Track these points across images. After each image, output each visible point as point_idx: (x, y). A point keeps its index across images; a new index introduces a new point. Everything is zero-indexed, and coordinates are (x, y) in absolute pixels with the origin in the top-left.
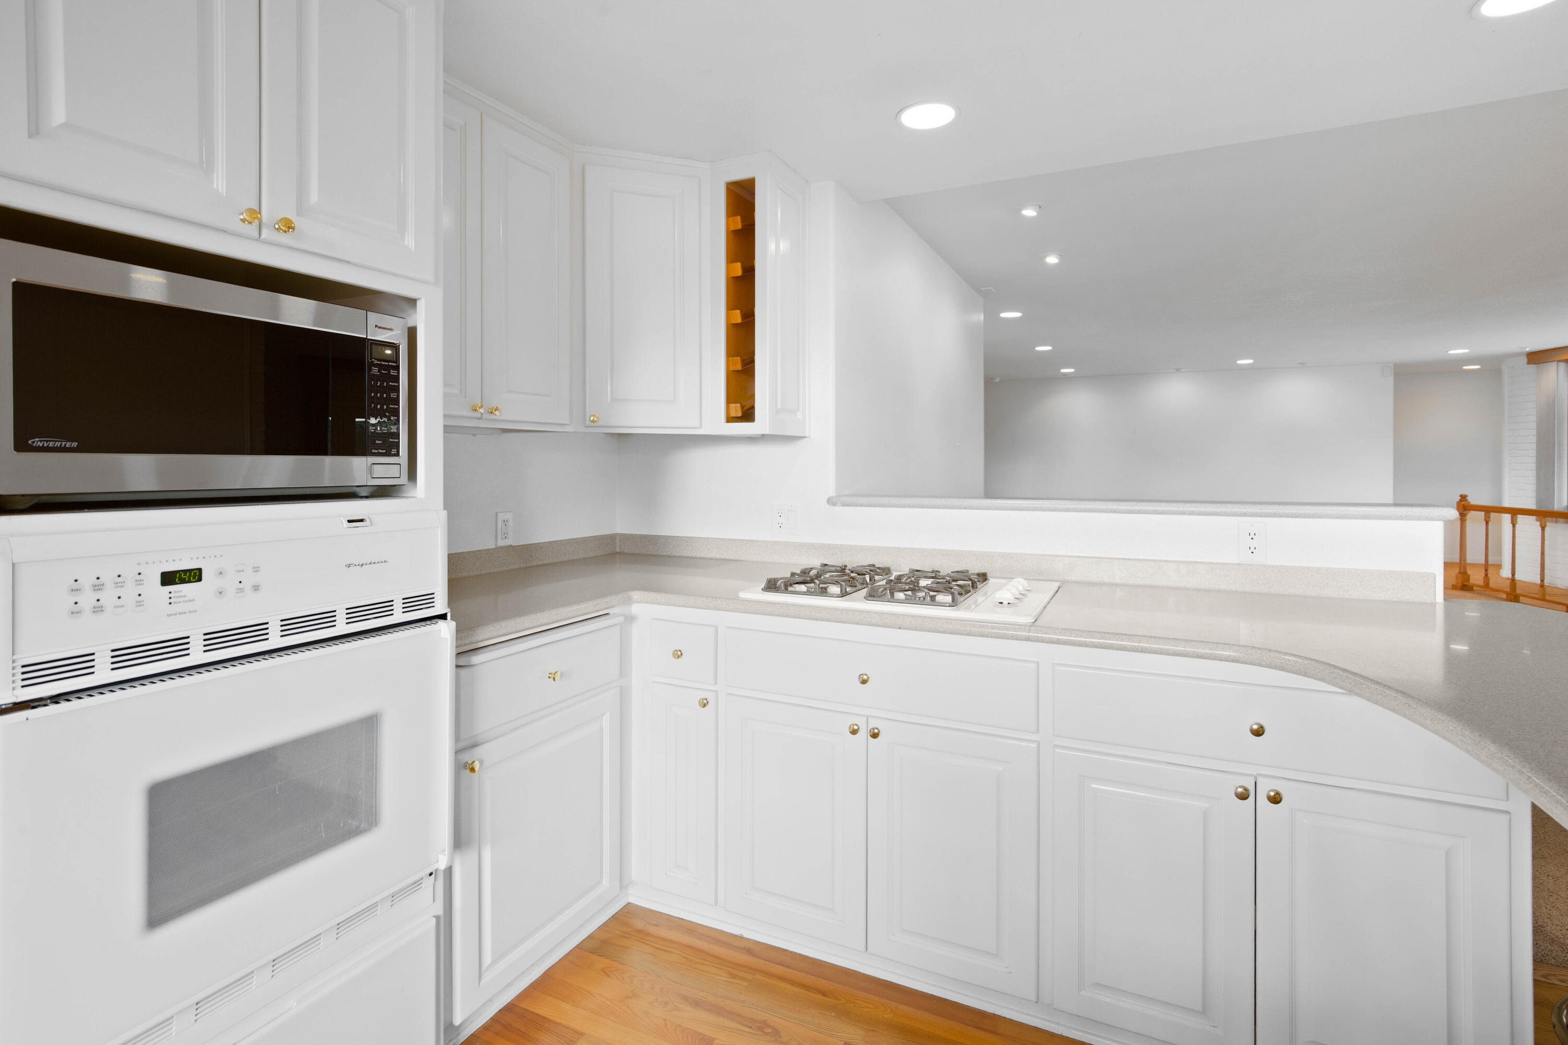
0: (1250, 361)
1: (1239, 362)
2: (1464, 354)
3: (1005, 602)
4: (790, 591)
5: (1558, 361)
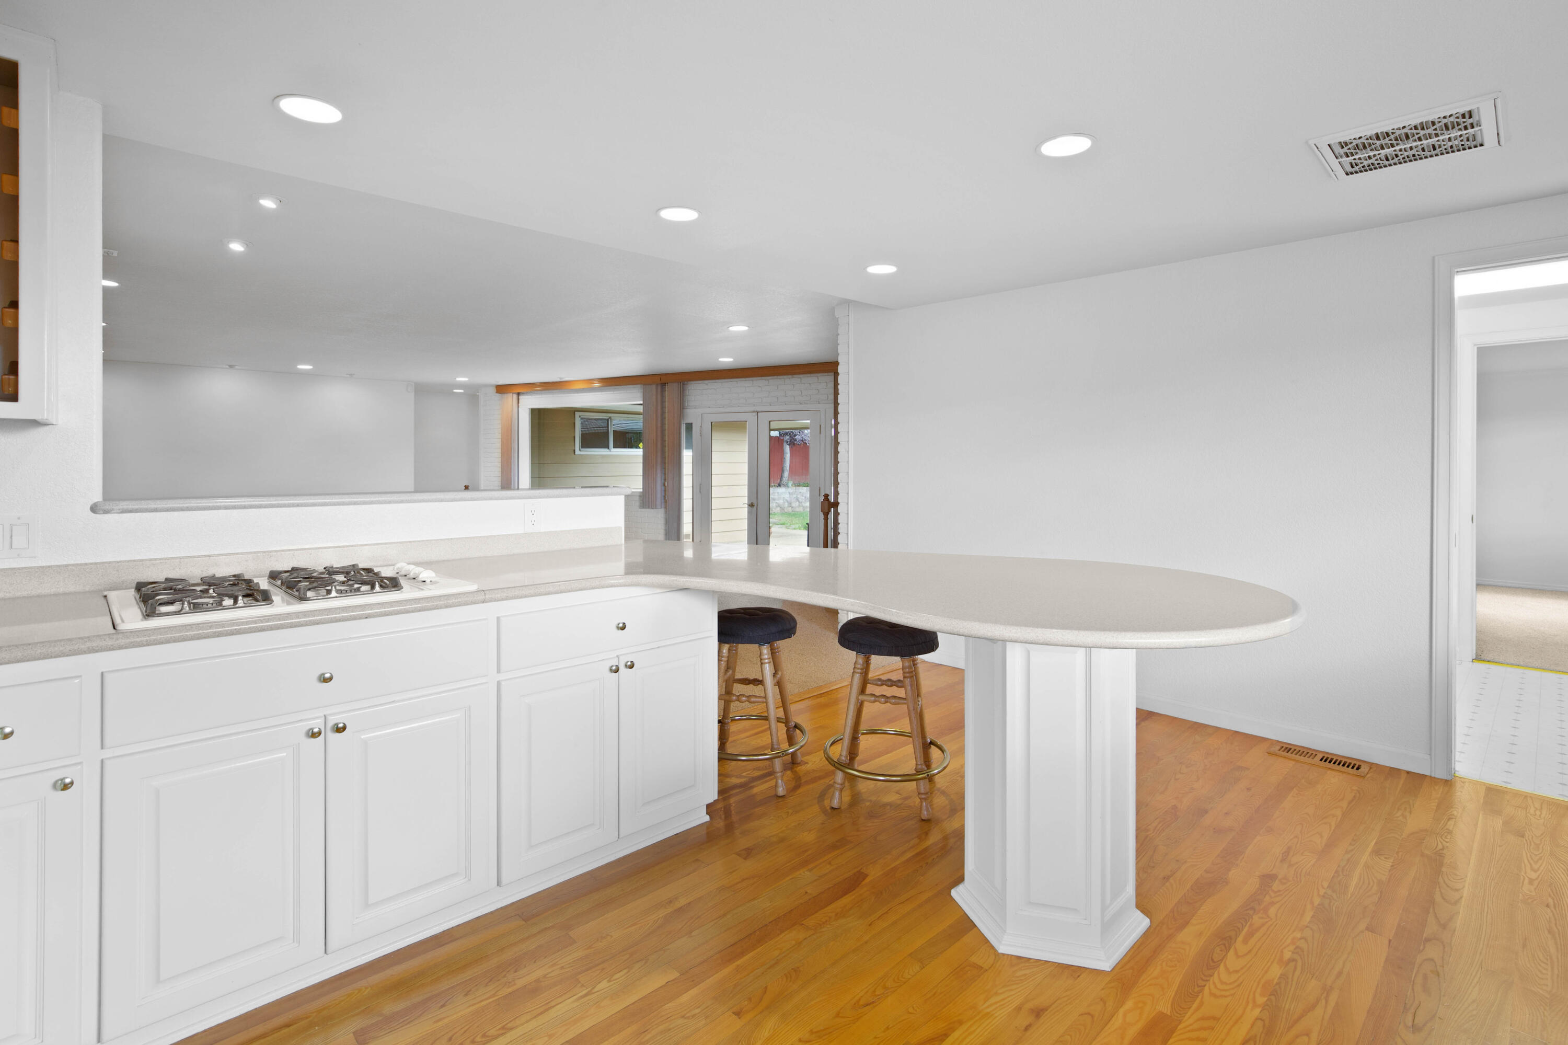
0: (310, 367)
1: (300, 367)
2: (465, 381)
3: (428, 581)
4: (157, 614)
5: (513, 393)
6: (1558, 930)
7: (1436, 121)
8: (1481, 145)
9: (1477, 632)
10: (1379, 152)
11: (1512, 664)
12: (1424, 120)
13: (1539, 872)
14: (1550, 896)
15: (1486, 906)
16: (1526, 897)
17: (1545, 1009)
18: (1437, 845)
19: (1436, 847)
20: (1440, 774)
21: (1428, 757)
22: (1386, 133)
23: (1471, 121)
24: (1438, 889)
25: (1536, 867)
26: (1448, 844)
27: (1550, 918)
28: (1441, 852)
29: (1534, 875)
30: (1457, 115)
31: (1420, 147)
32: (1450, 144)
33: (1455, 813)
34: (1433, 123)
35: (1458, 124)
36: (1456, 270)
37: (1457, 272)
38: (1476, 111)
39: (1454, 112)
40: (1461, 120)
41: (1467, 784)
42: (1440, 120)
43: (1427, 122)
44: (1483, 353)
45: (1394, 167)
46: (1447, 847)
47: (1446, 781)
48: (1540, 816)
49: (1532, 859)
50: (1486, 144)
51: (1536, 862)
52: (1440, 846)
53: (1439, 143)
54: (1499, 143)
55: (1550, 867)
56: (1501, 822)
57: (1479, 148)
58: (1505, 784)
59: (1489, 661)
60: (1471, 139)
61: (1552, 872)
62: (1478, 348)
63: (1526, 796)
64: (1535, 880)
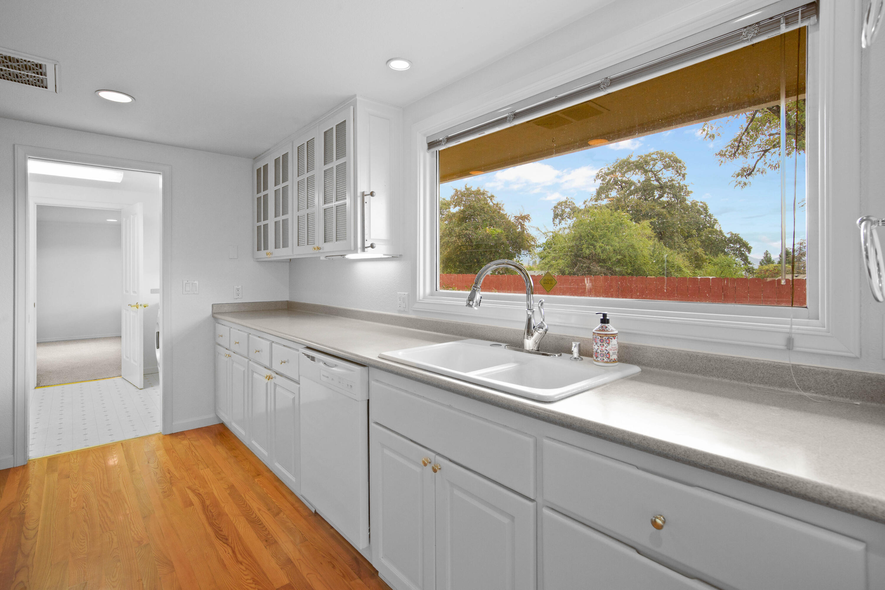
6: (89, 517)
7: (20, 61)
8: (46, 88)
9: (38, 370)
10: (9, 69)
11: (57, 384)
12: (12, 56)
13: (77, 493)
14: (84, 502)
15: (52, 528)
16: (73, 509)
17: (85, 564)
18: (21, 507)
19: (20, 509)
20: (20, 463)
21: (12, 456)
22: (16, 59)
23: (41, 70)
24: (23, 535)
25: (76, 490)
26: (27, 504)
27: (84, 514)
28: (23, 511)
29: (74, 496)
30: (33, 63)
31: (8, 72)
32: (28, 79)
33: (30, 483)
34: (18, 61)
35: (33, 69)
36: (29, 156)
37: (29, 158)
38: (44, 66)
39: (31, 60)
40: (34, 67)
41: (37, 462)
42: (22, 61)
43: (13, 58)
44: (40, 208)
45: (17, 83)
46: (27, 506)
47: (24, 466)
48: (76, 462)
49: (74, 487)
50: (49, 87)
51: (76, 488)
52: (23, 507)
53: (20, 75)
54: (56, 91)
55: (83, 486)
56: (57, 475)
57: (44, 89)
58: (58, 452)
59: (44, 386)
60: (40, 81)
61: (84, 489)
62: (37, 205)
63: (68, 455)
64: (76, 498)
